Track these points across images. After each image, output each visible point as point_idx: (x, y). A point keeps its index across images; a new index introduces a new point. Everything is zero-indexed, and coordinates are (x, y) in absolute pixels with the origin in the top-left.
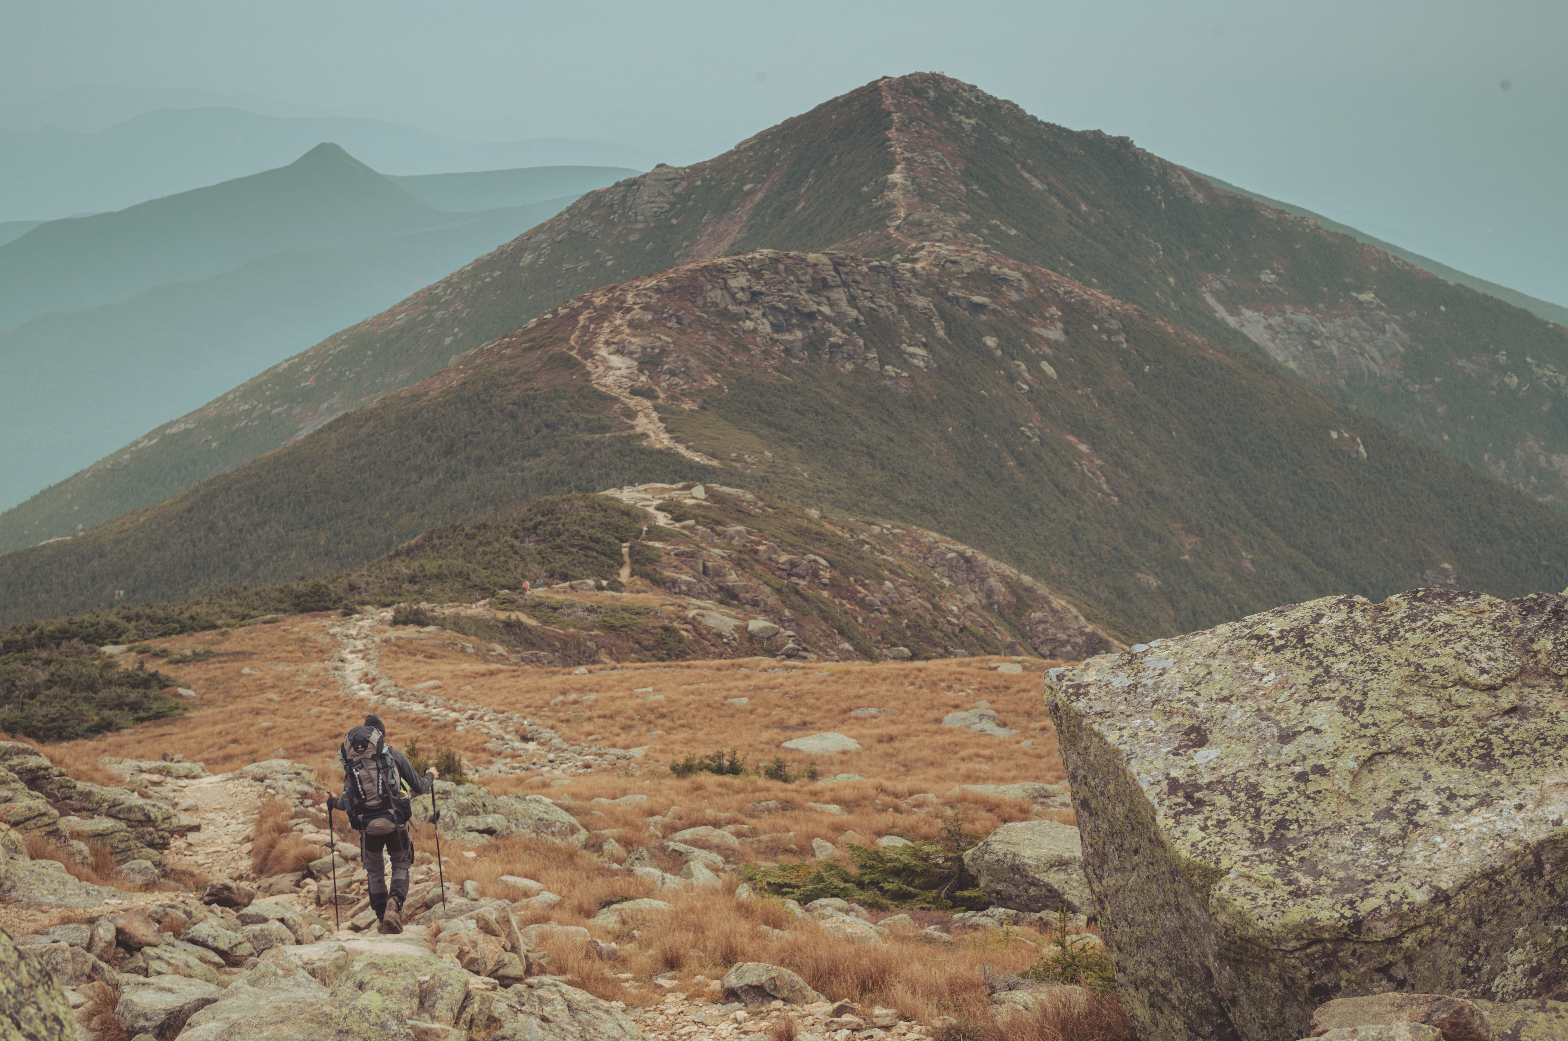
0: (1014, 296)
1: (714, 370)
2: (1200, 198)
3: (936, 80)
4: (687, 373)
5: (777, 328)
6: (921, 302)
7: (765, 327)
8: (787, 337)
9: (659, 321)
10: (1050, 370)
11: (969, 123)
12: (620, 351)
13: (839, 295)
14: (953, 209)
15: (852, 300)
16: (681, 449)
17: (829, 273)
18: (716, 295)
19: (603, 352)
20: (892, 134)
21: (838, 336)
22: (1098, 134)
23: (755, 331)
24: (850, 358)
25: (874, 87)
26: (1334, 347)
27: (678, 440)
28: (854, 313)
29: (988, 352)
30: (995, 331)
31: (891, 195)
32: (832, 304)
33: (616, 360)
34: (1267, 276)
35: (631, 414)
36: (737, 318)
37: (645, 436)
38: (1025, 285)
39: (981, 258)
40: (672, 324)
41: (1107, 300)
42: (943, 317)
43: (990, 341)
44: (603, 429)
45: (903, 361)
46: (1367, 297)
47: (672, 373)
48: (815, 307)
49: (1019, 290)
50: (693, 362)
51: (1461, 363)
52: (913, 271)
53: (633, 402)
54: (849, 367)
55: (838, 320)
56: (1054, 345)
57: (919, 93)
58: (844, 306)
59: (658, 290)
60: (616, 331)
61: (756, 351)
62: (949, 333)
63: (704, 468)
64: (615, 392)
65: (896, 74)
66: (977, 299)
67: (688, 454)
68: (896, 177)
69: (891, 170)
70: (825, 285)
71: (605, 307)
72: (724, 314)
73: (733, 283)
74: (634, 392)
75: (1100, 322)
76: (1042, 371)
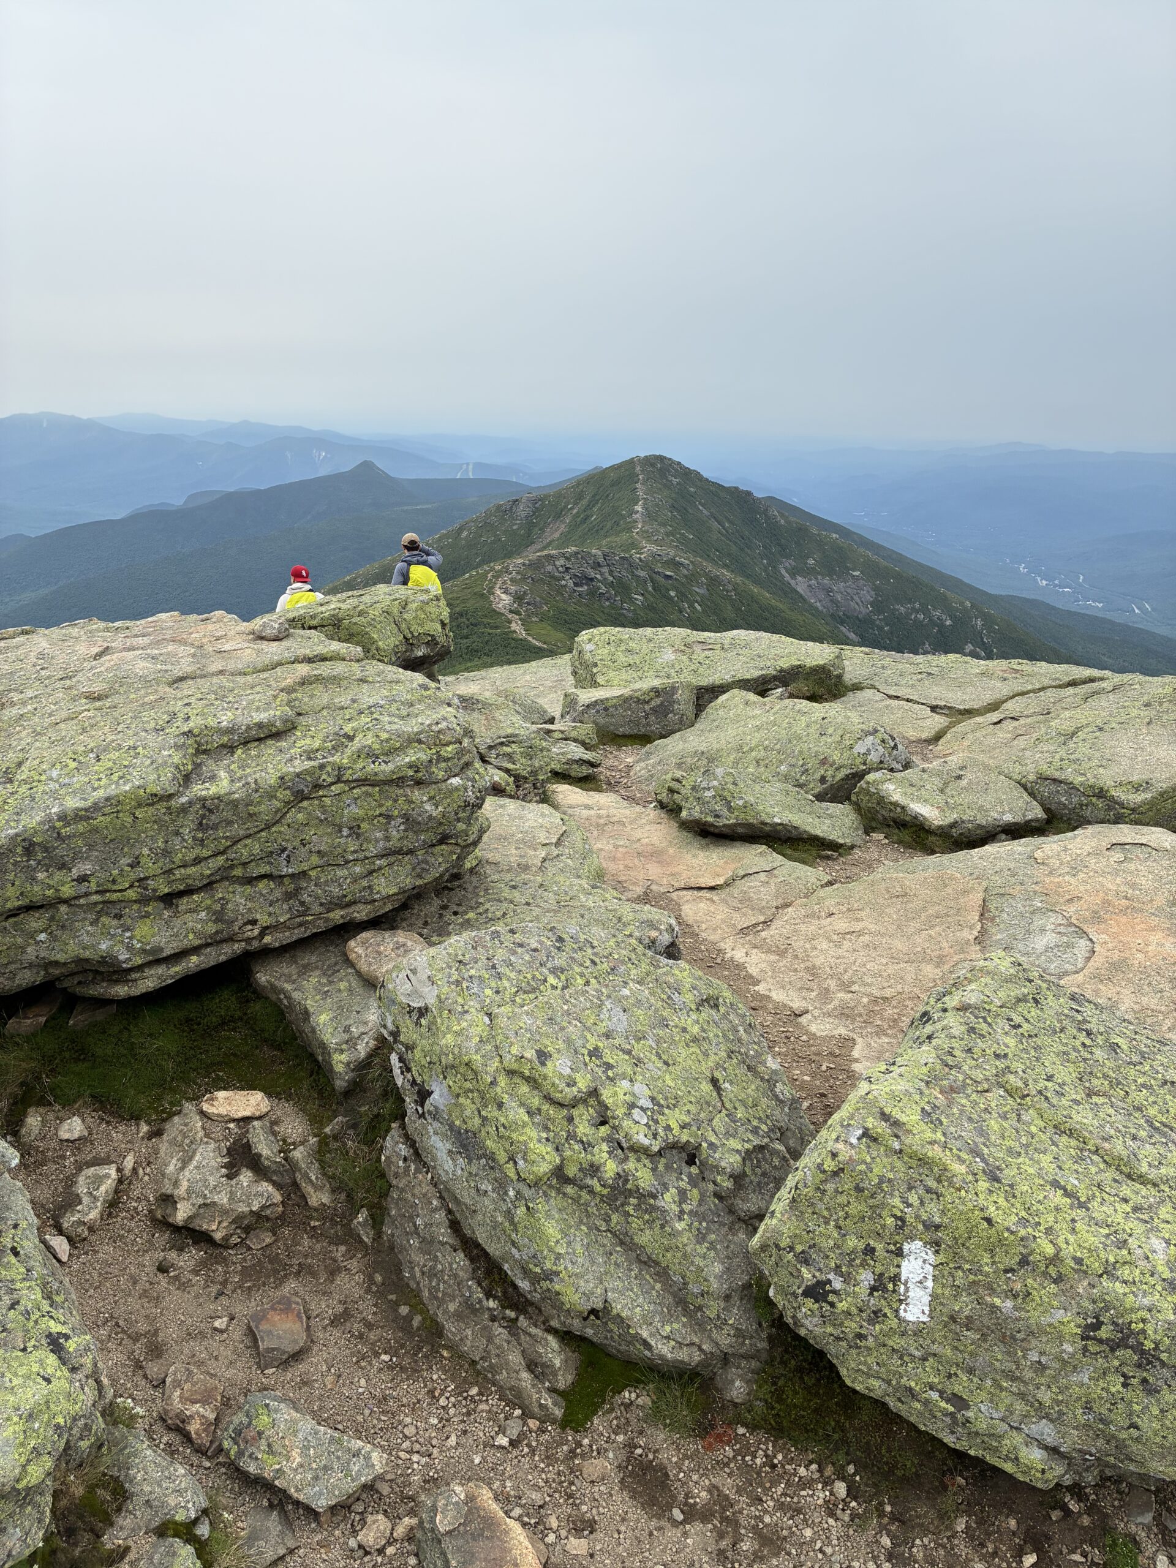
0: (685, 572)
1: (546, 604)
2: (782, 522)
3: (661, 458)
4: (535, 604)
5: (576, 584)
6: (642, 574)
7: (571, 584)
8: (581, 589)
9: (524, 579)
10: (699, 608)
11: (675, 481)
12: (506, 592)
13: (605, 570)
14: (664, 525)
15: (611, 573)
16: (530, 639)
17: (601, 560)
18: (549, 568)
19: (498, 592)
20: (638, 485)
21: (603, 590)
22: (736, 488)
23: (565, 586)
24: (608, 599)
25: (632, 461)
26: (839, 597)
27: (528, 634)
28: (611, 579)
29: (670, 599)
30: (676, 589)
31: (635, 516)
32: (602, 574)
33: (503, 596)
34: (811, 561)
35: (510, 622)
36: (558, 579)
37: (515, 632)
38: (691, 567)
39: (672, 553)
40: (529, 581)
41: (727, 574)
42: (652, 581)
43: (672, 593)
44: (497, 627)
45: (632, 601)
46: (857, 573)
47: (528, 604)
48: (593, 575)
49: (688, 570)
50: (538, 599)
51: (897, 607)
52: (640, 559)
53: (510, 616)
54: (607, 603)
55: (604, 581)
56: (702, 596)
57: (653, 465)
58: (607, 574)
59: (524, 564)
60: (504, 583)
61: (566, 595)
62: (654, 589)
63: (540, 648)
64: (503, 611)
65: (642, 455)
66: (668, 573)
67: (533, 641)
68: (638, 508)
69: (636, 504)
70: (599, 565)
71: (500, 571)
72: (553, 577)
73: (558, 563)
74: (511, 611)
75: (724, 585)
76: (695, 608)
